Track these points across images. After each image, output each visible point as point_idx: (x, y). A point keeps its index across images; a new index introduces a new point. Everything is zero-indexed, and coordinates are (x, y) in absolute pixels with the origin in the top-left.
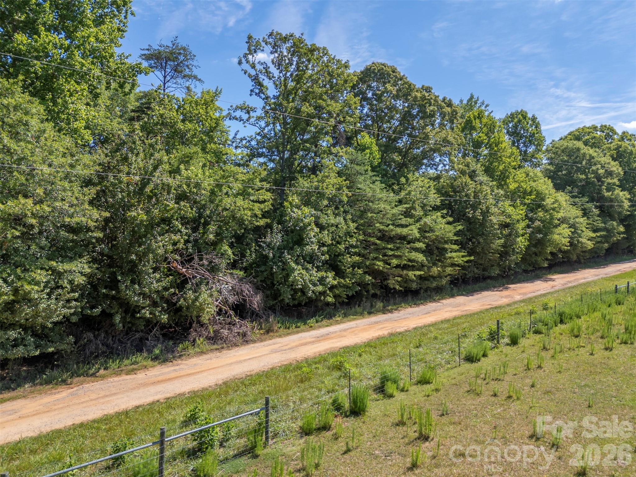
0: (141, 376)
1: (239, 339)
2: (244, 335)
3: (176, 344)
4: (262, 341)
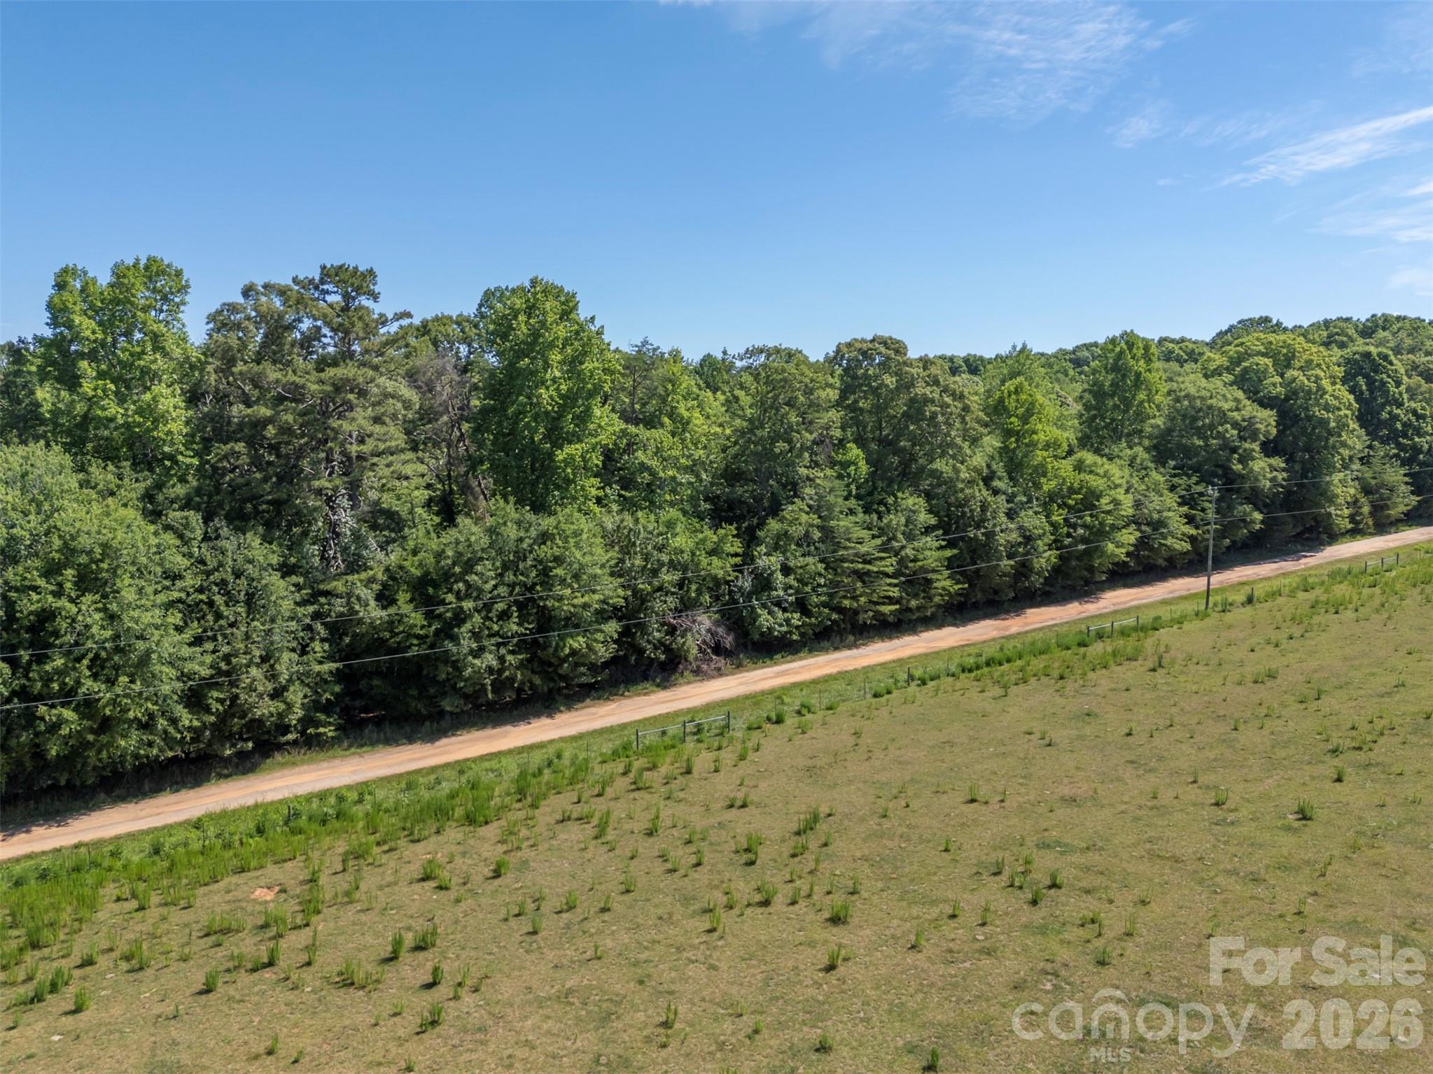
0: (653, 697)
1: (715, 673)
2: (719, 669)
3: (670, 675)
4: (733, 674)
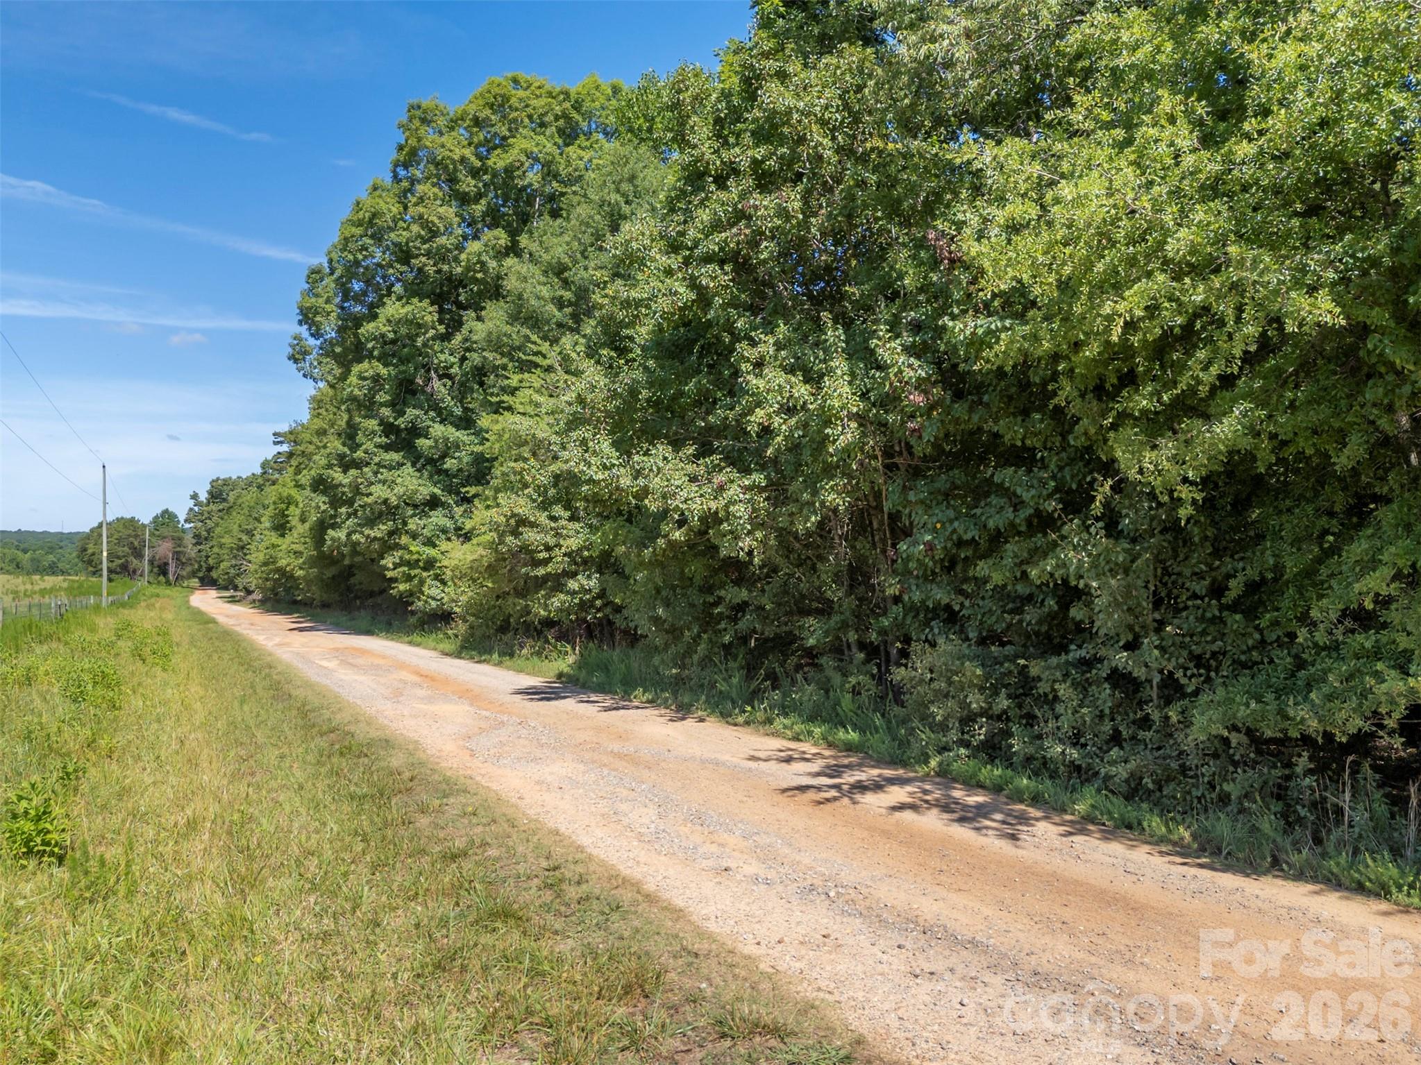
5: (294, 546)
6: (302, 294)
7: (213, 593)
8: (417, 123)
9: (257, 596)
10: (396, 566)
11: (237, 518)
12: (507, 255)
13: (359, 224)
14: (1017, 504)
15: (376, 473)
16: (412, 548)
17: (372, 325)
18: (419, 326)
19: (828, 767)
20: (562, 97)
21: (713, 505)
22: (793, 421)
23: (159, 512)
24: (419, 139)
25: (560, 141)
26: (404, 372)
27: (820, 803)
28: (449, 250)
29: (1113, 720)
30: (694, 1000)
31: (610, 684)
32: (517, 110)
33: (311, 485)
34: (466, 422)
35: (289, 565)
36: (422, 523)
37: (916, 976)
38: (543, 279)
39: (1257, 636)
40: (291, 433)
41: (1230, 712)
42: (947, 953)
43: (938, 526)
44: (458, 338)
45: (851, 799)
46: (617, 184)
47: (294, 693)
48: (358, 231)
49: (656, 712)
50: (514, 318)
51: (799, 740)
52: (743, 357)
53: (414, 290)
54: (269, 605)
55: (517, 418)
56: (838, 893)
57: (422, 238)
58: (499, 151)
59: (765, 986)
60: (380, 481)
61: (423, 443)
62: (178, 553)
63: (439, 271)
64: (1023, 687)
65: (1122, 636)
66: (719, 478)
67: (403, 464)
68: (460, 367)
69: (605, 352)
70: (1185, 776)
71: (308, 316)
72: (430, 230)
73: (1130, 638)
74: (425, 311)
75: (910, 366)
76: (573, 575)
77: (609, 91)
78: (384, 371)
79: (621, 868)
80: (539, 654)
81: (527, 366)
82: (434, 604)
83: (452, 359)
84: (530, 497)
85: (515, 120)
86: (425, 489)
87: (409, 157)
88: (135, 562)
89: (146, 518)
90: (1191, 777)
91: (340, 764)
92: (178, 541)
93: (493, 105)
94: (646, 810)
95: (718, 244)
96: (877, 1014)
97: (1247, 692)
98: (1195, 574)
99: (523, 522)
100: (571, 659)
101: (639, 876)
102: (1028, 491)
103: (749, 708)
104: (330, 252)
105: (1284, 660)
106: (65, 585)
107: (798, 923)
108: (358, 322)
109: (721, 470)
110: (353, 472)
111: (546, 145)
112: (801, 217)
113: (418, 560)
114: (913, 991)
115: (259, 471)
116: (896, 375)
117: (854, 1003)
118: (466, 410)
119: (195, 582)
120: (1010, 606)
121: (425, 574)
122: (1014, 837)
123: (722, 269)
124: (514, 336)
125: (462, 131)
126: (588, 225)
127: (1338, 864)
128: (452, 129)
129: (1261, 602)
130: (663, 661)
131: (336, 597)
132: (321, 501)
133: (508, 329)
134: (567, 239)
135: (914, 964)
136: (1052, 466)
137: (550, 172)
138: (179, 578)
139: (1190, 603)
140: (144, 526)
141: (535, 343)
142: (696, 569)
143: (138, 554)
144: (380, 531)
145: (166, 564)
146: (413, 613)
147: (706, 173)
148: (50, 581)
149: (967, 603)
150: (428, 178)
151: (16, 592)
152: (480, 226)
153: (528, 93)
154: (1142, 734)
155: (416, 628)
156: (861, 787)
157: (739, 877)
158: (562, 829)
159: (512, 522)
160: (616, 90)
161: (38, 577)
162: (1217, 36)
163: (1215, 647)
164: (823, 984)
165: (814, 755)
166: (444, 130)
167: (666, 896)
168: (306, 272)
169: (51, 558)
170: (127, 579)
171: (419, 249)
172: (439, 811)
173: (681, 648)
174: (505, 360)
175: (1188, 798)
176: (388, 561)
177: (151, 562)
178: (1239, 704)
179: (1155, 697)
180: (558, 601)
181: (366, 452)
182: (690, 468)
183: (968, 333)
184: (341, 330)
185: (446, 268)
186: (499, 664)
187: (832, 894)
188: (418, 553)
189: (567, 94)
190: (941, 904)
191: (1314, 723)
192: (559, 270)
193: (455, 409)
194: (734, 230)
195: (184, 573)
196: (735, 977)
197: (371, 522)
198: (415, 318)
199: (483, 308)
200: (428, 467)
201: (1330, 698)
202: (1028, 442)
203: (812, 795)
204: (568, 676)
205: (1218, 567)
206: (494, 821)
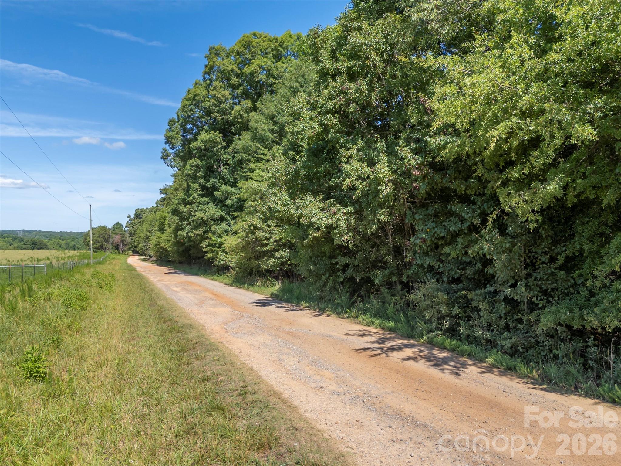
5: (167, 238)
6: (166, 131)
7: (137, 257)
8: (213, 55)
9: (154, 258)
10: (207, 246)
11: (146, 225)
12: (251, 111)
13: (189, 100)
14: (463, 220)
15: (198, 207)
16: (213, 239)
17: (195, 143)
18: (215, 143)
19: (380, 339)
20: (274, 41)
21: (330, 221)
22: (364, 184)
23: (115, 223)
24: (214, 62)
25: (274, 60)
26: (209, 163)
27: (372, 356)
28: (227, 110)
29: (506, 319)
30: (290, 451)
31: (292, 298)
32: (255, 47)
33: (172, 212)
34: (234, 184)
35: (165, 246)
36: (217, 228)
37: (394, 441)
38: (265, 121)
39: (573, 281)
40: (164, 190)
41: (558, 317)
42: (411, 430)
43: (428, 230)
44: (231, 148)
45: (386, 354)
46: (297, 78)
47: (158, 303)
48: (188, 103)
49: (309, 312)
50: (254, 139)
51: (369, 326)
52: (343, 155)
53: (213, 128)
54: (158, 262)
55: (253, 182)
56: (368, 400)
57: (215, 105)
58: (248, 65)
59: (324, 445)
60: (199, 210)
61: (217, 193)
62: (123, 240)
63: (223, 119)
64: (466, 303)
65: (510, 281)
66: (333, 209)
67: (209, 203)
68: (232, 160)
69: (290, 153)
70: (538, 346)
71: (169, 140)
72: (219, 102)
73: (513, 281)
74: (217, 137)
75: (413, 158)
76: (278, 250)
77: (296, 38)
78: (200, 163)
79: (275, 386)
80: (264, 285)
81: (258, 160)
82: (222, 262)
83: (229, 157)
84: (259, 217)
85: (255, 52)
86: (219, 213)
87: (210, 70)
88: (105, 245)
89: (110, 226)
90: (541, 346)
91: (169, 336)
92: (123, 235)
93: (245, 45)
94: (293, 359)
95: (332, 105)
96: (371, 459)
97: (567, 307)
98: (542, 252)
99: (256, 228)
100: (277, 287)
101: (282, 390)
102: (467, 214)
103: (348, 311)
104: (178, 113)
105: (584, 292)
106: (78, 254)
107: (347, 414)
108: (190, 142)
109: (334, 206)
110: (188, 206)
111: (268, 62)
112: (367, 92)
113: (216, 244)
114: (391, 449)
115: (155, 205)
116: (407, 162)
117: (362, 454)
118: (235, 179)
119: (130, 252)
120: (461, 267)
121: (218, 250)
122: (457, 374)
123: (334, 116)
124: (253, 147)
125: (232, 58)
126: (285, 97)
127: (604, 390)
128: (228, 57)
129: (575, 265)
130: (314, 289)
131: (184, 259)
132: (176, 219)
133: (251, 143)
134: (275, 103)
135: (394, 435)
136: (479, 203)
137: (270, 74)
138: (123, 251)
139: (541, 266)
140: (109, 229)
141: (261, 149)
142: (326, 249)
143: (107, 241)
144: (200, 231)
145: (118, 245)
146: (214, 266)
147: (328, 74)
148: (72, 253)
149: (441, 265)
150: (217, 79)
151: (58, 258)
152: (240, 98)
153: (260, 40)
154: (519, 326)
155: (216, 273)
156: (392, 349)
157: (326, 391)
158: (255, 368)
159: (252, 227)
160: (299, 37)
161: (67, 251)
162: (543, 4)
163: (553, 286)
164: (350, 444)
165: (375, 333)
166: (225, 57)
167: (291, 400)
168: (168, 121)
169: (73, 243)
170: (102, 252)
171: (214, 109)
172: (204, 358)
173: (321, 283)
174: (250, 157)
175: (539, 356)
176: (204, 244)
177: (112, 244)
178: (562, 313)
179: (525, 308)
180: (272, 261)
181: (193, 198)
182: (321, 205)
183: (437, 144)
184: (183, 145)
185: (225, 117)
186: (248, 289)
187: (365, 400)
188: (216, 241)
189: (277, 40)
190: (414, 406)
191: (596, 323)
192: (272, 118)
193: (230, 179)
194: (338, 99)
195: (126, 249)
196: (311, 440)
197: (196, 228)
198: (213, 140)
199: (241, 135)
200: (220, 204)
201: (604, 311)
202: (468, 192)
203: (369, 353)
204: (276, 295)
205: (554, 250)
206: (225, 363)
